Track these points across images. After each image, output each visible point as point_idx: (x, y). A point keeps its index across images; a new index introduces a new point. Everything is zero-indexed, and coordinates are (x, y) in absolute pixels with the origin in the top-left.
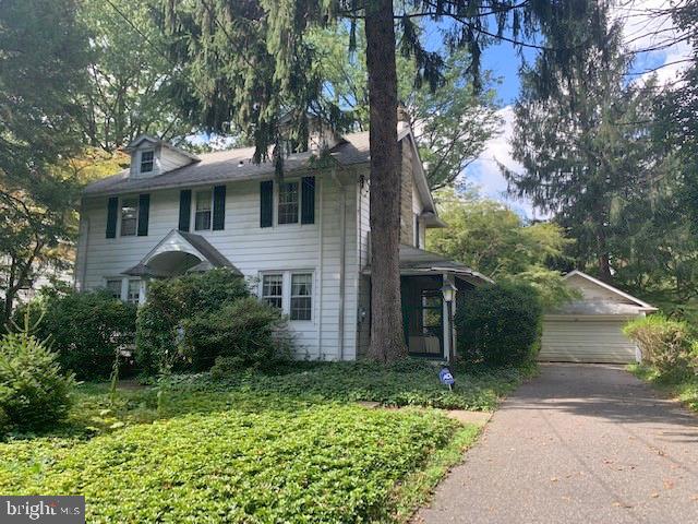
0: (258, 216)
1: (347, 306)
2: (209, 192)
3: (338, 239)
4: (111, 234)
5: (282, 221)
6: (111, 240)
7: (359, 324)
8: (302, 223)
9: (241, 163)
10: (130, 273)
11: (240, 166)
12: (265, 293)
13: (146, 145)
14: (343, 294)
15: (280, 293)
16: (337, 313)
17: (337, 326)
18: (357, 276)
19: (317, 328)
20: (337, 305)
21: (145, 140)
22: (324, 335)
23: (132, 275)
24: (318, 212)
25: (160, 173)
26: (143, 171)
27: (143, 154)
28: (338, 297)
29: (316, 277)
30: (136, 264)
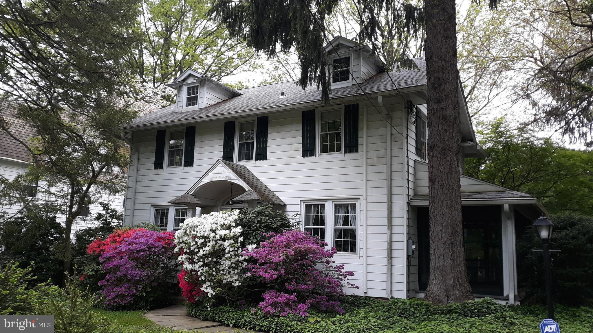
0: (301, 146)
1: (395, 238)
2: (252, 123)
3: (384, 168)
4: (159, 165)
5: (324, 150)
6: (160, 171)
7: (408, 258)
8: (345, 152)
9: (283, 94)
10: (176, 203)
11: (282, 97)
12: (307, 223)
13: (191, 80)
14: (390, 225)
15: (323, 224)
16: (385, 245)
17: (385, 260)
18: (405, 207)
19: (363, 260)
20: (385, 237)
21: (190, 75)
22: (371, 269)
23: (178, 204)
24: (362, 140)
25: (204, 106)
26: (189, 105)
27: (189, 89)
28: (385, 229)
29: (360, 207)
30: (183, 193)
